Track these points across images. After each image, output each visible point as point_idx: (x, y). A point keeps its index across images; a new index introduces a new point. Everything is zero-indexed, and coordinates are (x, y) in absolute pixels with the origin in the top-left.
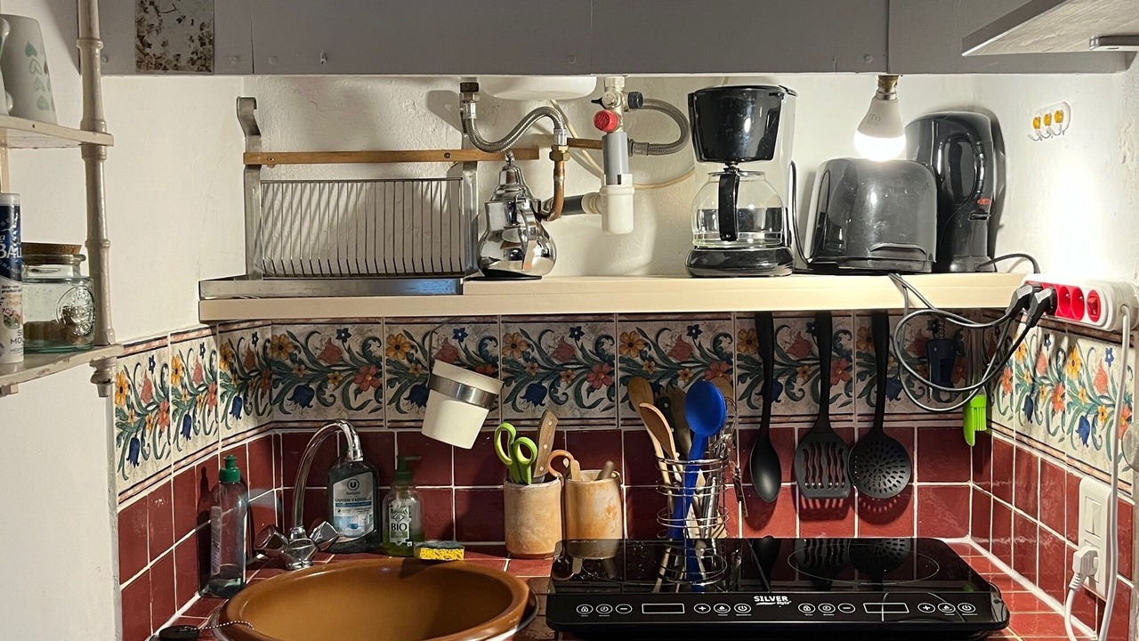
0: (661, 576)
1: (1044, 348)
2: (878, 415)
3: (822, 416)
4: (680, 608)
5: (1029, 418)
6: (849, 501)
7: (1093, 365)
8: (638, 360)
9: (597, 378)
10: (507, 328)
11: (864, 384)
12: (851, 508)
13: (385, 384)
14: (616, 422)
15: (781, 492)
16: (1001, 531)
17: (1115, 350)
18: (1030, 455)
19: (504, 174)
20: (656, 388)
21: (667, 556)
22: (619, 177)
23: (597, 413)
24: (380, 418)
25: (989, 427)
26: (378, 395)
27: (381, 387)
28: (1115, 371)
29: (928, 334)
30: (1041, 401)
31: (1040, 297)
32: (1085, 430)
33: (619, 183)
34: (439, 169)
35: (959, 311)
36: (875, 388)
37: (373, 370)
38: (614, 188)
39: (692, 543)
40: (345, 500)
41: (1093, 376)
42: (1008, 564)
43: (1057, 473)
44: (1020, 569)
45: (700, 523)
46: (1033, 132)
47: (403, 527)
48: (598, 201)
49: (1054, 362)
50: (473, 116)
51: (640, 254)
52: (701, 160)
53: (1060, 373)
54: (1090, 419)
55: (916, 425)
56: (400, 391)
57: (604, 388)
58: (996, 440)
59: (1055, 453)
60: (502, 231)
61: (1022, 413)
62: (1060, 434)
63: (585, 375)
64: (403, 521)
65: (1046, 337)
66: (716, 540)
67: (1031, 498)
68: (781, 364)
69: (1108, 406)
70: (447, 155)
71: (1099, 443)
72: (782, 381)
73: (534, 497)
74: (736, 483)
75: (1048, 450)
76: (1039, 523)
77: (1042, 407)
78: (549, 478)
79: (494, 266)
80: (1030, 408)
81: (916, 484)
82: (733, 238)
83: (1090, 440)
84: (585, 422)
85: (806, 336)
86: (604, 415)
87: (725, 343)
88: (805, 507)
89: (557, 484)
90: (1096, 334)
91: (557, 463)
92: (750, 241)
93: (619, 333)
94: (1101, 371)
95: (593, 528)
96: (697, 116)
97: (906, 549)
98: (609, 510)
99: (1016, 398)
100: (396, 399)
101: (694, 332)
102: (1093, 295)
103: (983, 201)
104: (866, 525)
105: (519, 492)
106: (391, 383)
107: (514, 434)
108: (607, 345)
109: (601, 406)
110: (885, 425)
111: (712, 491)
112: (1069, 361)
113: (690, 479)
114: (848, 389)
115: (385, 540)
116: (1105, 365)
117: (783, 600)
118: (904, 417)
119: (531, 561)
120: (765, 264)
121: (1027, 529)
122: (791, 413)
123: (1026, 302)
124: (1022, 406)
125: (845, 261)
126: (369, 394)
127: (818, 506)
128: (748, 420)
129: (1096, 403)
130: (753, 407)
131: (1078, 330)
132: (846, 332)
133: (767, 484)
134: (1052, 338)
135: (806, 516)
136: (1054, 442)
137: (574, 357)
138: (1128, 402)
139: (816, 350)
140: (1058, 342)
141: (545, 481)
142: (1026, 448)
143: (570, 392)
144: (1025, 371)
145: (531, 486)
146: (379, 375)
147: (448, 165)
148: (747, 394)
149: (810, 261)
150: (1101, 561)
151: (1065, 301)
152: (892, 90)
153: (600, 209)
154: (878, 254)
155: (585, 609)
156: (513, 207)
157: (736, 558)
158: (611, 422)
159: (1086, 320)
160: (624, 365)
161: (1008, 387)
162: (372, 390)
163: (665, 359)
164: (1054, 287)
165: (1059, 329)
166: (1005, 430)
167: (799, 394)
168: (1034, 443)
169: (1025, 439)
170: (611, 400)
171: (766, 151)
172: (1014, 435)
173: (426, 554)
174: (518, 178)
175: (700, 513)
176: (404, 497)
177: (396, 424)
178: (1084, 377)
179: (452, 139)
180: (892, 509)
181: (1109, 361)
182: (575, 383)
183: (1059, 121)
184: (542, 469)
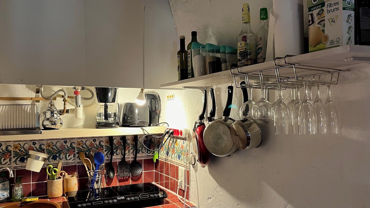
0: (87, 199)
1: (170, 141)
2: (135, 157)
3: (124, 158)
4: (101, 202)
5: (167, 155)
6: (129, 177)
7: (180, 144)
8: (81, 148)
9: (71, 153)
10: (47, 141)
11: (133, 150)
12: (130, 178)
13: (12, 157)
14: (75, 163)
15: (115, 176)
16: (162, 180)
17: (185, 141)
18: (168, 163)
19: (50, 104)
20: (86, 154)
21: (89, 194)
22: (80, 105)
23: (70, 161)
24: (10, 166)
25: (159, 158)
26: (10, 160)
27: (11, 158)
28: (185, 145)
29: (145, 139)
30: (170, 152)
31: (171, 131)
32: (179, 157)
33: (80, 107)
34: (29, 102)
35: (154, 134)
36: (135, 151)
37: (9, 154)
38: (78, 108)
39: (95, 189)
40: (1, 189)
41: (181, 146)
42: (163, 187)
43: (173, 166)
44: (166, 187)
45: (97, 185)
46: (167, 99)
47: (19, 194)
48: (74, 111)
49: (172, 144)
50: (42, 91)
51: (81, 123)
52: (99, 102)
53: (174, 146)
54: (180, 155)
55: (143, 159)
56: (17, 159)
57: (73, 155)
58: (160, 161)
59: (173, 162)
60: (49, 118)
61: (166, 154)
62: (174, 159)
63: (68, 152)
64: (19, 193)
65: (171, 139)
66: (101, 188)
67: (168, 172)
68: (115, 147)
69: (184, 152)
70: (32, 99)
71: (182, 159)
72: (115, 151)
73: (56, 183)
74: (105, 175)
75: (171, 162)
76: (170, 177)
77: (170, 153)
78: (60, 178)
79: (47, 126)
80: (167, 153)
81: (143, 172)
82: (107, 120)
83: (180, 159)
84: (68, 163)
85: (120, 140)
86: (73, 161)
87: (102, 143)
88: (120, 179)
89: (62, 179)
90: (181, 138)
91: (61, 174)
92: (110, 120)
93: (76, 142)
94: (182, 145)
95: (71, 189)
96: (98, 92)
97: (141, 186)
98: (75, 184)
99: (164, 152)
100: (15, 161)
101: (95, 141)
102: (181, 131)
103: (157, 112)
104: (133, 182)
105: (52, 182)
106: (14, 157)
107: (52, 168)
108: (73, 144)
109: (72, 159)
110: (137, 159)
111: (100, 177)
112: (176, 144)
113: (95, 175)
114: (129, 152)
115: (13, 198)
116: (183, 144)
117: (123, 198)
118: (141, 157)
119: (55, 199)
120: (114, 125)
121: (167, 178)
122: (117, 158)
123: (168, 132)
124: (166, 153)
125: (131, 124)
126: (8, 160)
127: (123, 179)
128: (107, 160)
129: (181, 152)
130: (108, 157)
131: (177, 138)
132: (128, 139)
133: (112, 175)
134: (172, 139)
135: (120, 181)
136: (173, 160)
137: (65, 148)
138: (188, 151)
139: (122, 144)
140: (173, 140)
141: (59, 179)
142: (167, 162)
143: (64, 156)
144: (166, 146)
145: (56, 180)
146: (11, 155)
147: (31, 101)
148: (107, 154)
149: (122, 124)
150: (183, 182)
151: (175, 132)
152: (144, 91)
153: (74, 113)
154: (138, 123)
155: (80, 205)
156: (52, 112)
157: (105, 192)
158: (74, 163)
159: (180, 136)
160: (78, 149)
161: (163, 149)
162: (8, 159)
163: (88, 147)
164: (173, 130)
165: (173, 137)
166: (162, 158)
167: (118, 154)
168: (168, 161)
169: (167, 160)
170: (74, 158)
171: (114, 101)
172: (164, 159)
173: (28, 200)
174: (54, 106)
175: (97, 182)
176: (19, 186)
177: (15, 168)
178: (179, 147)
179: (33, 95)
180: (138, 178)
181: (184, 143)
182: (65, 154)
183: (172, 97)
184: (58, 176)
